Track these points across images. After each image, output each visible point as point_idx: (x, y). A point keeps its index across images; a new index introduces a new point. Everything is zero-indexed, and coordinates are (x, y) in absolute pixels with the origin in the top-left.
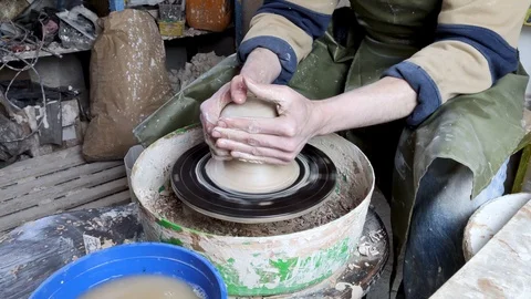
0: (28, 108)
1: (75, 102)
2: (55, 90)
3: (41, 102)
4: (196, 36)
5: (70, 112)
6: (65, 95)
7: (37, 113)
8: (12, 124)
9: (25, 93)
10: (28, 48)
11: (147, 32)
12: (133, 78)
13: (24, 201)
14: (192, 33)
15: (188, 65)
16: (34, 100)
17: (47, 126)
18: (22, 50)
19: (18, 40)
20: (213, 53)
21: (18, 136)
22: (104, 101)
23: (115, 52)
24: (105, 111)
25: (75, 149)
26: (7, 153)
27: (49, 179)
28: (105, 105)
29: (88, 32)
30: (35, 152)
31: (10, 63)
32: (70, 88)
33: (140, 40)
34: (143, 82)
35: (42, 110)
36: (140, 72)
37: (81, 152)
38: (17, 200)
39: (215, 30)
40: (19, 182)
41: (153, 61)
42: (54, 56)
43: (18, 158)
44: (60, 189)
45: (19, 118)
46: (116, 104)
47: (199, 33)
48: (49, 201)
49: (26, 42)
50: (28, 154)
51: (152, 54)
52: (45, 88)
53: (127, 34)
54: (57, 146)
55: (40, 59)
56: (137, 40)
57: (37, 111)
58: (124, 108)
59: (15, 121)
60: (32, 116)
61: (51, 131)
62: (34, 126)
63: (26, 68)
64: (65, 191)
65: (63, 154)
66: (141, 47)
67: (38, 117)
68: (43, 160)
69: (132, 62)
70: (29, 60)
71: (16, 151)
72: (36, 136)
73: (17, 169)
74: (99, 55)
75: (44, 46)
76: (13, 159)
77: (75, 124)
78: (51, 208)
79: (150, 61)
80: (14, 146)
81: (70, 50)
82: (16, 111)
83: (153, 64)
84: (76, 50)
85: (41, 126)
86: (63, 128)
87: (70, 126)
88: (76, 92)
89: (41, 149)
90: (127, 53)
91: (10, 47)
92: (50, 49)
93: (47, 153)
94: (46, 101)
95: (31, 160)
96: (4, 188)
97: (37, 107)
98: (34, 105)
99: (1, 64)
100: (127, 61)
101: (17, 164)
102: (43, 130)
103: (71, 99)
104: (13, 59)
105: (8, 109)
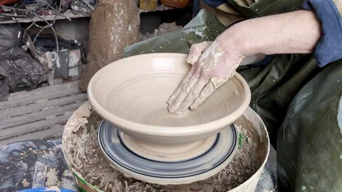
0: (48, 53)
1: (78, 51)
2: (67, 42)
3: (55, 47)
4: (164, 11)
5: (74, 57)
6: (73, 46)
7: (53, 57)
8: (35, 63)
9: (49, 42)
10: (50, 13)
11: (128, 6)
12: (115, 38)
13: (36, 115)
14: (161, 8)
15: (156, 31)
16: (51, 48)
17: (59, 66)
18: (47, 14)
19: (45, 7)
20: (174, 23)
21: (39, 72)
22: (95, 52)
23: (105, 20)
24: (95, 59)
25: (76, 82)
26: (32, 82)
27: (56, 102)
28: (95, 56)
29: (91, 4)
30: (51, 82)
31: (37, 23)
32: (76, 42)
33: (122, 12)
34: (122, 41)
35: (56, 55)
36: (120, 34)
37: (79, 85)
38: (33, 114)
39: (178, 7)
40: (38, 102)
41: (130, 27)
42: (66, 20)
43: (39, 85)
44: (61, 109)
45: (42, 60)
46: (102, 55)
47: (167, 9)
48: (52, 117)
49: (50, 8)
50: (46, 82)
51: (130, 22)
52: (60, 40)
53: (113, 7)
54: (67, 79)
55: (59, 22)
56: (119, 12)
57: (53, 55)
58: (107, 58)
59: (38, 61)
60: (50, 58)
61: (61, 69)
62: (50, 65)
63: (47, 26)
64: (65, 111)
65: (69, 85)
66: (122, 17)
67: (53, 60)
68: (55, 88)
69: (115, 27)
70: (49, 21)
71: (37, 81)
72: (53, 72)
73: (38, 93)
74: (94, 20)
75: (61, 12)
76: (35, 86)
77: (78, 66)
78: (52, 122)
79: (128, 27)
80: (36, 78)
81: (78, 16)
82: (40, 55)
83: (130, 29)
84: (81, 16)
85: (55, 65)
86: (69, 68)
87: (74, 67)
88: (80, 44)
89: (56, 80)
90: (112, 20)
91: (39, 11)
92: (65, 14)
93: (58, 84)
94: (60, 49)
95: (48, 87)
96: (27, 105)
97: (54, 53)
98: (51, 51)
99: (31, 23)
100: (111, 26)
101: (39, 89)
102: (57, 68)
103: (76, 49)
104: (39, 20)
105: (34, 53)
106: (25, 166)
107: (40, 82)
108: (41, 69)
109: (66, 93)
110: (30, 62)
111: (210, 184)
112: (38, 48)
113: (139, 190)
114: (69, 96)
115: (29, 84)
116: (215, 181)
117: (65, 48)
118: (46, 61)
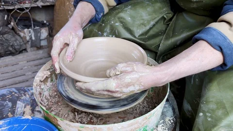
0: (26, 30)
1: (47, 28)
2: (39, 22)
3: (31, 26)
5: (44, 33)
6: (43, 25)
7: (30, 32)
9: (27, 23)
10: (27, 2)
13: (19, 72)
16: (28, 27)
17: (33, 38)
18: (25, 3)
21: (20, 43)
23: (64, 6)
25: (46, 50)
26: (15, 49)
27: (32, 63)
30: (29, 50)
31: (18, 9)
32: (45, 22)
35: (32, 31)
38: (16, 72)
40: (20, 63)
42: (38, 7)
43: (21, 52)
44: (36, 68)
45: (22, 34)
48: (30, 73)
50: (25, 50)
52: (34, 21)
54: (40, 48)
55: (32, 8)
57: (30, 31)
59: (20, 36)
60: (28, 34)
61: (35, 41)
62: (28, 38)
63: (25, 12)
64: (38, 69)
65: (41, 52)
67: (30, 35)
68: (31, 54)
70: (27, 8)
72: (30, 43)
73: (20, 57)
74: (57, 7)
75: (34, 2)
76: (18, 52)
77: (47, 38)
78: (30, 77)
80: (18, 47)
81: (46, 4)
82: (20, 31)
84: (48, 4)
85: (31, 38)
86: (41, 40)
87: (44, 39)
88: (48, 24)
89: (32, 48)
90: (69, 7)
91: (19, 1)
92: (37, 3)
93: (34, 51)
94: (34, 27)
95: (26, 53)
96: (13, 65)
97: (30, 29)
98: (28, 28)
99: (14, 9)
100: (69, 11)
101: (21, 54)
102: (32, 40)
103: (45, 27)
104: (19, 7)
105: (17, 30)
106: (10, 104)
107: (21, 50)
108: (21, 41)
109: (39, 57)
110: (14, 36)
111: (132, 114)
112: (19, 27)
113: (84, 118)
114: (41, 59)
115: (13, 51)
116: (135, 111)
117: (37, 26)
118: (25, 35)
